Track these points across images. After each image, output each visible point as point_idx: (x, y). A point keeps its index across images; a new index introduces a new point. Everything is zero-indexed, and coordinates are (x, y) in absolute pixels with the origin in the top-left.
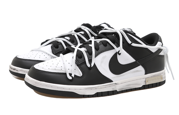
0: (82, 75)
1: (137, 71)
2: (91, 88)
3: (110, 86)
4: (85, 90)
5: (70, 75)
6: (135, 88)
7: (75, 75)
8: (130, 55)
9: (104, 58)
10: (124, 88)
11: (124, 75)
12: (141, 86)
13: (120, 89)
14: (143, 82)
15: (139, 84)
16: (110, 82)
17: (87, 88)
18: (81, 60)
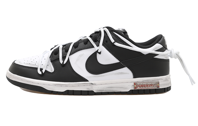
0: (53, 71)
1: (122, 73)
2: (61, 85)
3: (84, 86)
4: (54, 86)
5: (41, 70)
6: (119, 91)
7: (46, 71)
8: (113, 55)
9: (81, 56)
10: (104, 89)
11: (104, 76)
12: (128, 90)
13: (98, 90)
14: (131, 86)
15: (126, 88)
16: (85, 81)
17: (56, 84)
18: (55, 57)
